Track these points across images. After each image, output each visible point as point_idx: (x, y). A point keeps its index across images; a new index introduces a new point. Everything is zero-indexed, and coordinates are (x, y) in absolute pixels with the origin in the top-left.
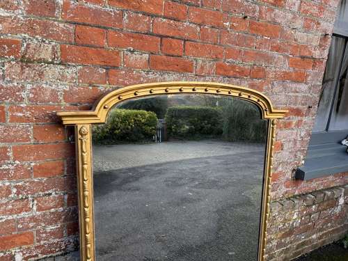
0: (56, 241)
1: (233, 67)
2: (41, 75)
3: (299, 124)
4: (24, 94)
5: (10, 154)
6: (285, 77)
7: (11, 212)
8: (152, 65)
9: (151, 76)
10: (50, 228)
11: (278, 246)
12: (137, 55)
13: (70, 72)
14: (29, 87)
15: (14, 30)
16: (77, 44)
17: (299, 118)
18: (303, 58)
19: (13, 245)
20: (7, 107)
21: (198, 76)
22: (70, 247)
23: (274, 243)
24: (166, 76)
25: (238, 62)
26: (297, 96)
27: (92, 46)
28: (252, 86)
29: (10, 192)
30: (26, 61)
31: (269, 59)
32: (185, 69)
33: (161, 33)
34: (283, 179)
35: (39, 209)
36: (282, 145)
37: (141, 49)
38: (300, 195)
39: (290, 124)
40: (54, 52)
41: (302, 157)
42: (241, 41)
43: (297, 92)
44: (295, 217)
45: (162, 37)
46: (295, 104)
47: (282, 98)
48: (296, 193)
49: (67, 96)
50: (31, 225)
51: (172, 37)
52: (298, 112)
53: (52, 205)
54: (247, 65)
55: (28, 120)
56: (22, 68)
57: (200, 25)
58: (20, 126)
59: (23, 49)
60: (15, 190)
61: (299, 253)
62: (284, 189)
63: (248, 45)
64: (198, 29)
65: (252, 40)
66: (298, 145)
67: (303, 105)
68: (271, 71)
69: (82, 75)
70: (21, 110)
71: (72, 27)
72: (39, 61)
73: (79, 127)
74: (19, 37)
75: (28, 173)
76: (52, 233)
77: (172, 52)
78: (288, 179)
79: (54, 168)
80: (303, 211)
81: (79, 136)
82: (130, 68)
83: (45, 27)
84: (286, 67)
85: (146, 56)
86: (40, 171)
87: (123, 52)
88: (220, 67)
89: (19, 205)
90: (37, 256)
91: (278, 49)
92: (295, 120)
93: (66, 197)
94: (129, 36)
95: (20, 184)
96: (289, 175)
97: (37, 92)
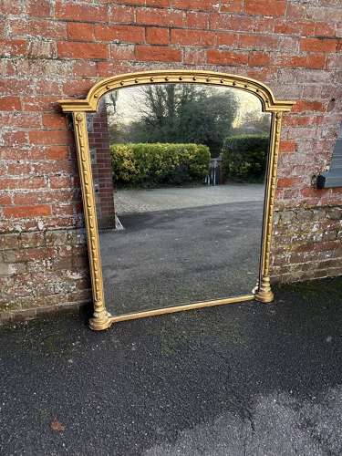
0: (68, 216)
1: (227, 54)
2: (43, 69)
3: (318, 120)
4: (32, 87)
5: (27, 138)
6: (296, 63)
7: (32, 186)
8: (139, 55)
9: (137, 66)
10: (62, 204)
11: (293, 260)
12: (123, 47)
13: (67, 66)
14: (35, 80)
15: (21, 32)
16: (70, 41)
17: (319, 113)
18: (321, 38)
19: (36, 214)
20: (22, 98)
21: (187, 65)
22: (80, 223)
23: (288, 255)
24: (153, 66)
25: (233, 48)
26: (314, 87)
27: (82, 41)
28: (252, 75)
29: (30, 170)
30: (32, 58)
31: (272, 43)
32: (173, 58)
33: (144, 22)
34: (299, 186)
35: (53, 186)
36: (296, 145)
37: (127, 40)
38: (324, 208)
39: (305, 120)
40: (52, 49)
41: (325, 161)
42: (235, 24)
43: (314, 81)
44: (315, 229)
45: (146, 26)
46: (312, 96)
47: (293, 88)
48: (319, 204)
49: (66, 87)
50: (48, 199)
51: (157, 26)
52: (316, 106)
53: (62, 184)
54: (245, 51)
55: (37, 109)
56: (30, 65)
57: (186, 11)
58: (33, 114)
59: (29, 47)
60: (33, 169)
61: (324, 273)
62: (301, 198)
63: (243, 28)
64: (184, 14)
65: (249, 22)
66: (320, 147)
67: (323, 97)
68: (276, 57)
69: (76, 69)
70: (31, 100)
71: (64, 25)
72: (42, 57)
73: (76, 113)
74: (25, 37)
75: (42, 155)
76: (64, 209)
77: (157, 42)
78: (306, 186)
79: (61, 152)
80: (326, 224)
81: (76, 122)
82: (117, 60)
83: (44, 26)
84: (297, 51)
85: (132, 47)
86: (51, 154)
87: (111, 45)
88: (211, 54)
89: (37, 181)
90: (54, 226)
91: (284, 30)
92: (313, 115)
93: (72, 179)
94: (114, 29)
95: (37, 164)
96: (308, 182)
97: (43, 84)
